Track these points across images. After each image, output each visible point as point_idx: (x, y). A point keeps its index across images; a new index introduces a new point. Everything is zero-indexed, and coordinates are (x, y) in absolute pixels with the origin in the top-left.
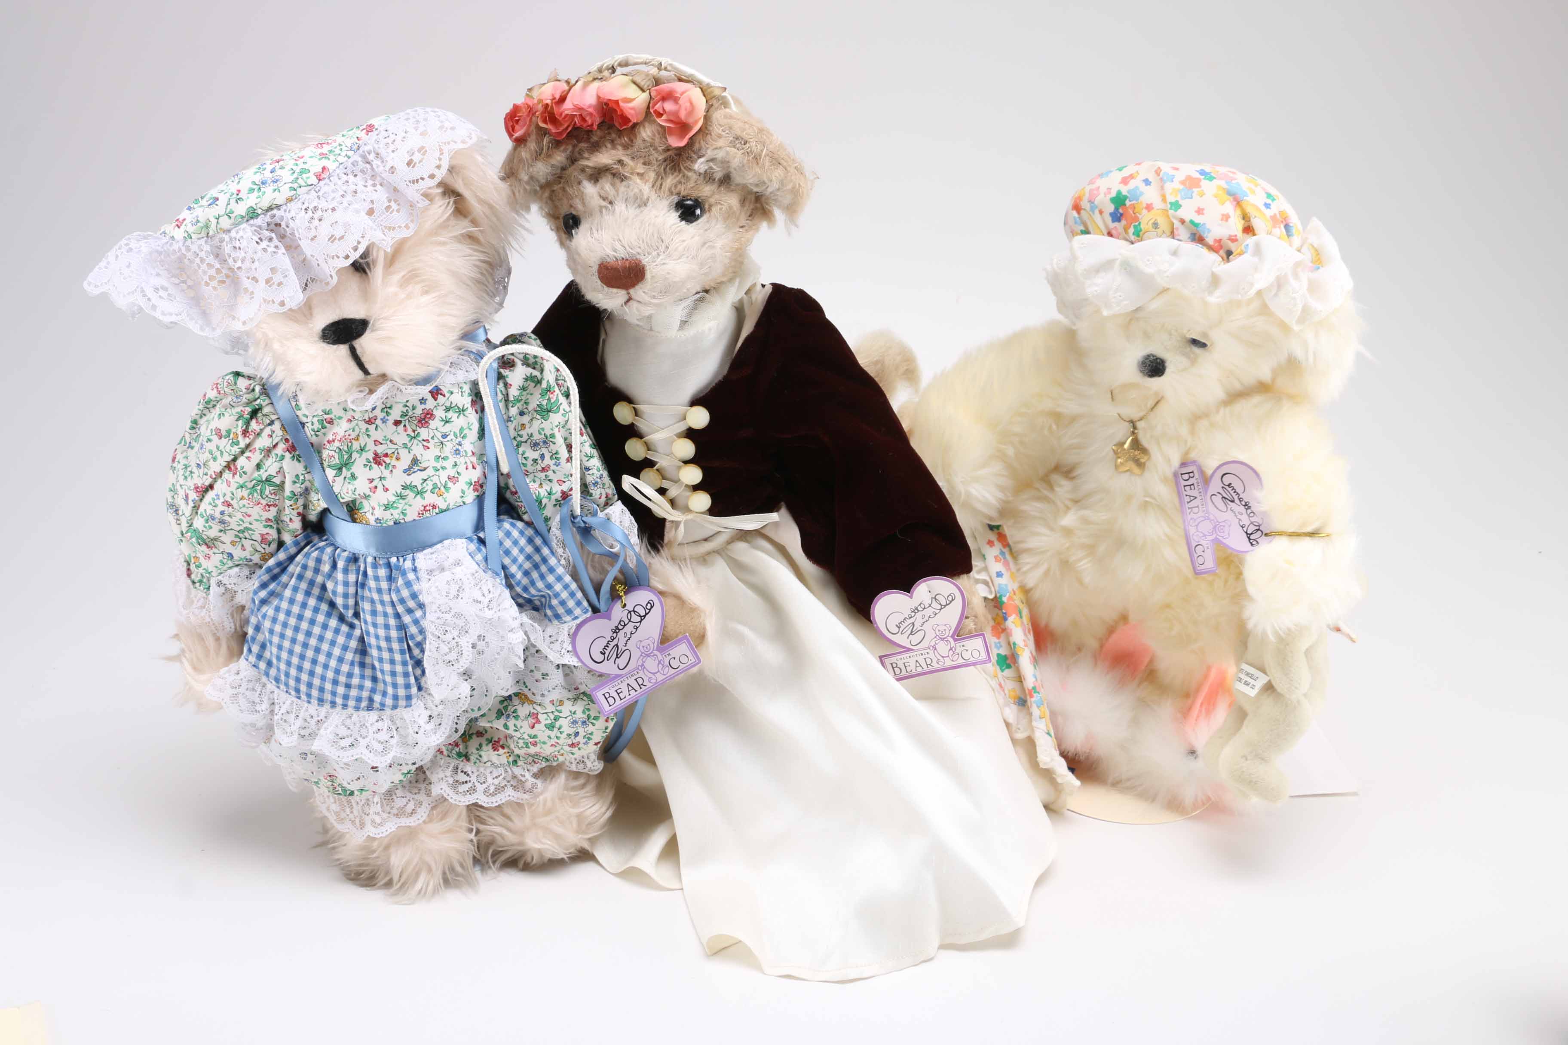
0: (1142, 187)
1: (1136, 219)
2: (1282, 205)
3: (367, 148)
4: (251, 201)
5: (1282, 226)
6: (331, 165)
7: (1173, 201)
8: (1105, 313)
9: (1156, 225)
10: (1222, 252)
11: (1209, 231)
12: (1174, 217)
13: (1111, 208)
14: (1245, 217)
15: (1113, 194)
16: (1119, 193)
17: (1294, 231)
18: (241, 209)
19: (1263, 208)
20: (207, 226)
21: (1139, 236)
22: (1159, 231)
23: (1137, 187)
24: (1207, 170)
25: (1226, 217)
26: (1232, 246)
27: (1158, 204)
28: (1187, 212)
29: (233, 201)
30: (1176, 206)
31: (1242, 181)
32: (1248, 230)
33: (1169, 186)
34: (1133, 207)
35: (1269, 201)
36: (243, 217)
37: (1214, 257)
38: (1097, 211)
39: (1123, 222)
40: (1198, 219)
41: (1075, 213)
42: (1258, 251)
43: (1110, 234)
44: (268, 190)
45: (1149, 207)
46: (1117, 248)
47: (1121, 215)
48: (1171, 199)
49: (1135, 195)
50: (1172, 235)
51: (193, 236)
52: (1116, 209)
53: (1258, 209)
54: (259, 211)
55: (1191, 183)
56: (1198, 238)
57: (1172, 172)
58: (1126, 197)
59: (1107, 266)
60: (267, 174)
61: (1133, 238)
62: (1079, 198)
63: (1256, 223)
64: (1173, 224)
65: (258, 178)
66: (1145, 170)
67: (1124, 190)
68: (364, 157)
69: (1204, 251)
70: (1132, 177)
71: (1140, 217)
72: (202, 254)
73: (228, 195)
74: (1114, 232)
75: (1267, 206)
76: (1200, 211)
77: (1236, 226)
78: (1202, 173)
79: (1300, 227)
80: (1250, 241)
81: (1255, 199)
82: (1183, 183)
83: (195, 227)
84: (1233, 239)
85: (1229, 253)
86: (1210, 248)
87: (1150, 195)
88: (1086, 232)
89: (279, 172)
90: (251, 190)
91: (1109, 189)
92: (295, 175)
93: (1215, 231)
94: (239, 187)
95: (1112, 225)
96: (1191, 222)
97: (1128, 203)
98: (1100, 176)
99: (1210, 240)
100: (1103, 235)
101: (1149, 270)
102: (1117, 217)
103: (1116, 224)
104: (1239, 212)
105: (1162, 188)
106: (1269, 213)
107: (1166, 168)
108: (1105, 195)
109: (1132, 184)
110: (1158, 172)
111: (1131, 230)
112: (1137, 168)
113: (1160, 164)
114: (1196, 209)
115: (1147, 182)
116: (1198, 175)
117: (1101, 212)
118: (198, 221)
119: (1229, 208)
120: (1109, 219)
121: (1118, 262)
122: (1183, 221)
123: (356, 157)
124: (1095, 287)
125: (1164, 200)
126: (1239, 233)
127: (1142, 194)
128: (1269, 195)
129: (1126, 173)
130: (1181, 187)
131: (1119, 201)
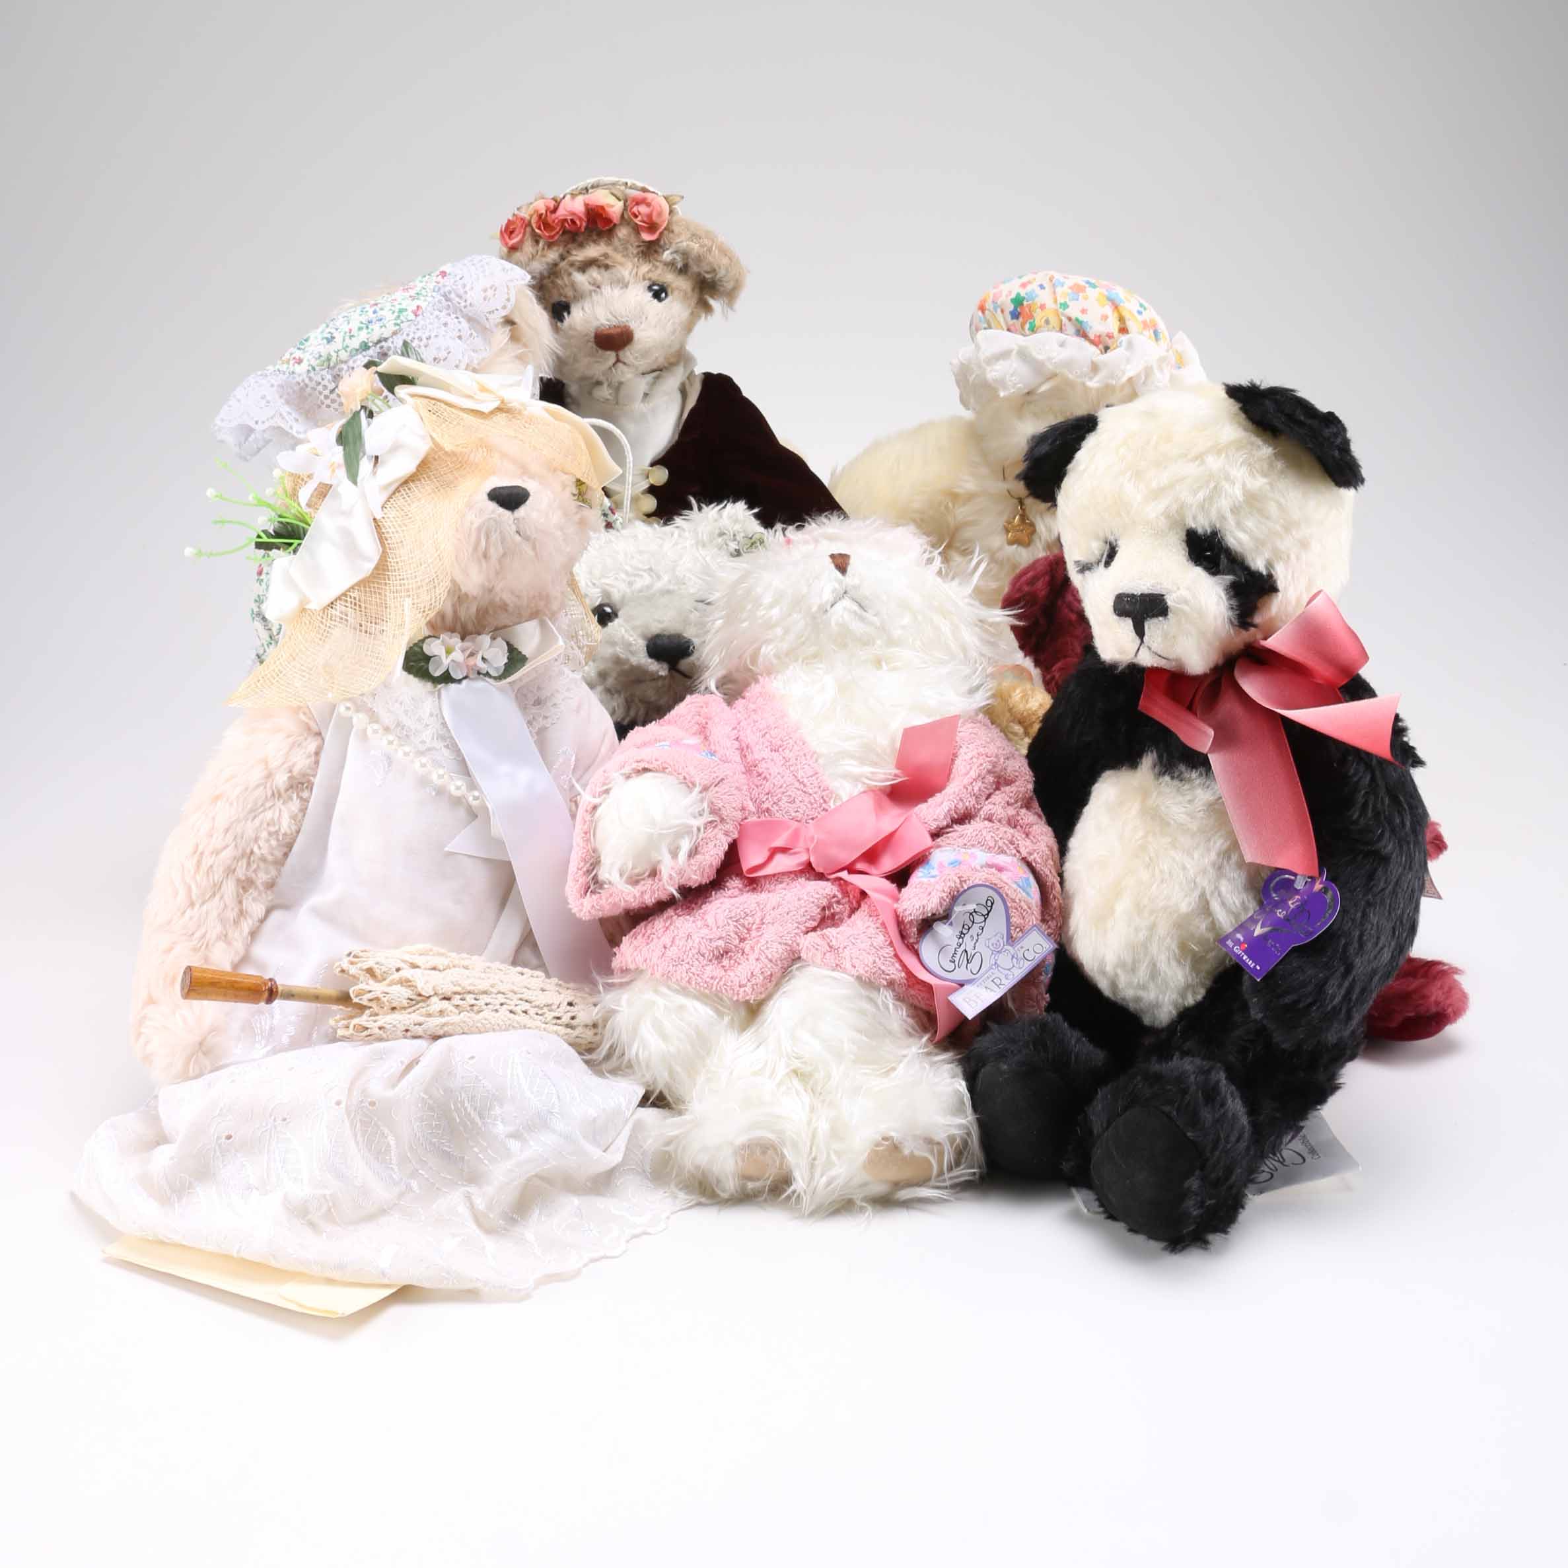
0: (1038, 291)
1: (1031, 317)
2: (1150, 314)
3: (447, 289)
4: (363, 336)
5: (1152, 332)
6: (424, 305)
7: (1062, 301)
8: (1002, 394)
9: (1047, 322)
10: (1101, 346)
11: (1091, 327)
12: (1063, 314)
13: (1012, 307)
14: (1121, 319)
15: (1013, 296)
16: (1018, 294)
17: (1161, 336)
18: (355, 343)
19: (1136, 314)
20: (329, 359)
21: (1033, 330)
22: (1051, 326)
23: (1034, 291)
24: (1093, 281)
25: (1105, 318)
26: (1109, 342)
27: (1050, 304)
28: (1073, 311)
29: (347, 338)
30: (1065, 306)
31: (1120, 293)
32: (1123, 330)
33: (1059, 290)
34: (1029, 306)
35: (1142, 309)
36: (357, 350)
37: (1093, 349)
38: (999, 310)
39: (1021, 319)
40: (1082, 318)
41: (980, 314)
42: (1130, 345)
43: (1009, 330)
44: (376, 327)
45: (1043, 307)
46: (1014, 341)
47: (1019, 314)
48: (1061, 300)
49: (1032, 296)
50: (1061, 330)
51: (317, 368)
52: (1015, 308)
53: (1130, 312)
54: (370, 344)
55: (1078, 289)
56: (1082, 333)
57: (1062, 280)
58: (1024, 298)
59: (1004, 355)
60: (372, 316)
61: (1027, 332)
62: (984, 301)
63: (1130, 324)
64: (1061, 321)
65: (364, 318)
66: (1041, 278)
67: (1023, 293)
68: (445, 296)
69: (1086, 344)
70: (1029, 282)
71: (1035, 315)
73: (343, 333)
74: (1012, 328)
75: (1140, 313)
76: (1084, 311)
77: (1113, 326)
78: (1088, 282)
79: (1166, 333)
80: (1124, 338)
81: (1130, 305)
82: (1071, 288)
84: (1110, 336)
85: (1107, 349)
86: (1092, 342)
87: (1044, 297)
88: (990, 327)
89: (380, 313)
90: (361, 329)
91: (1010, 292)
92: (396, 314)
93: (1096, 327)
94: (350, 327)
95: (1011, 322)
96: (1077, 320)
97: (1025, 303)
98: (1004, 282)
99: (1092, 336)
100: (1003, 330)
101: (1040, 357)
102: (1015, 315)
103: (1015, 321)
104: (1116, 315)
105: (1054, 293)
106: (1140, 318)
107: (1058, 276)
108: (1007, 296)
109: (1029, 288)
110: (1051, 280)
111: (1027, 326)
112: (1034, 276)
113: (1052, 273)
114: (1080, 308)
115: (1042, 287)
116: (1084, 284)
117: (1002, 311)
119: (1108, 310)
120: (1009, 317)
121: (1015, 352)
122: (1070, 319)
123: (438, 297)
124: (994, 373)
125: (1056, 301)
126: (1115, 331)
127: (1037, 296)
128: (1141, 305)
129: (1024, 279)
130: (1070, 291)
131: (1018, 302)
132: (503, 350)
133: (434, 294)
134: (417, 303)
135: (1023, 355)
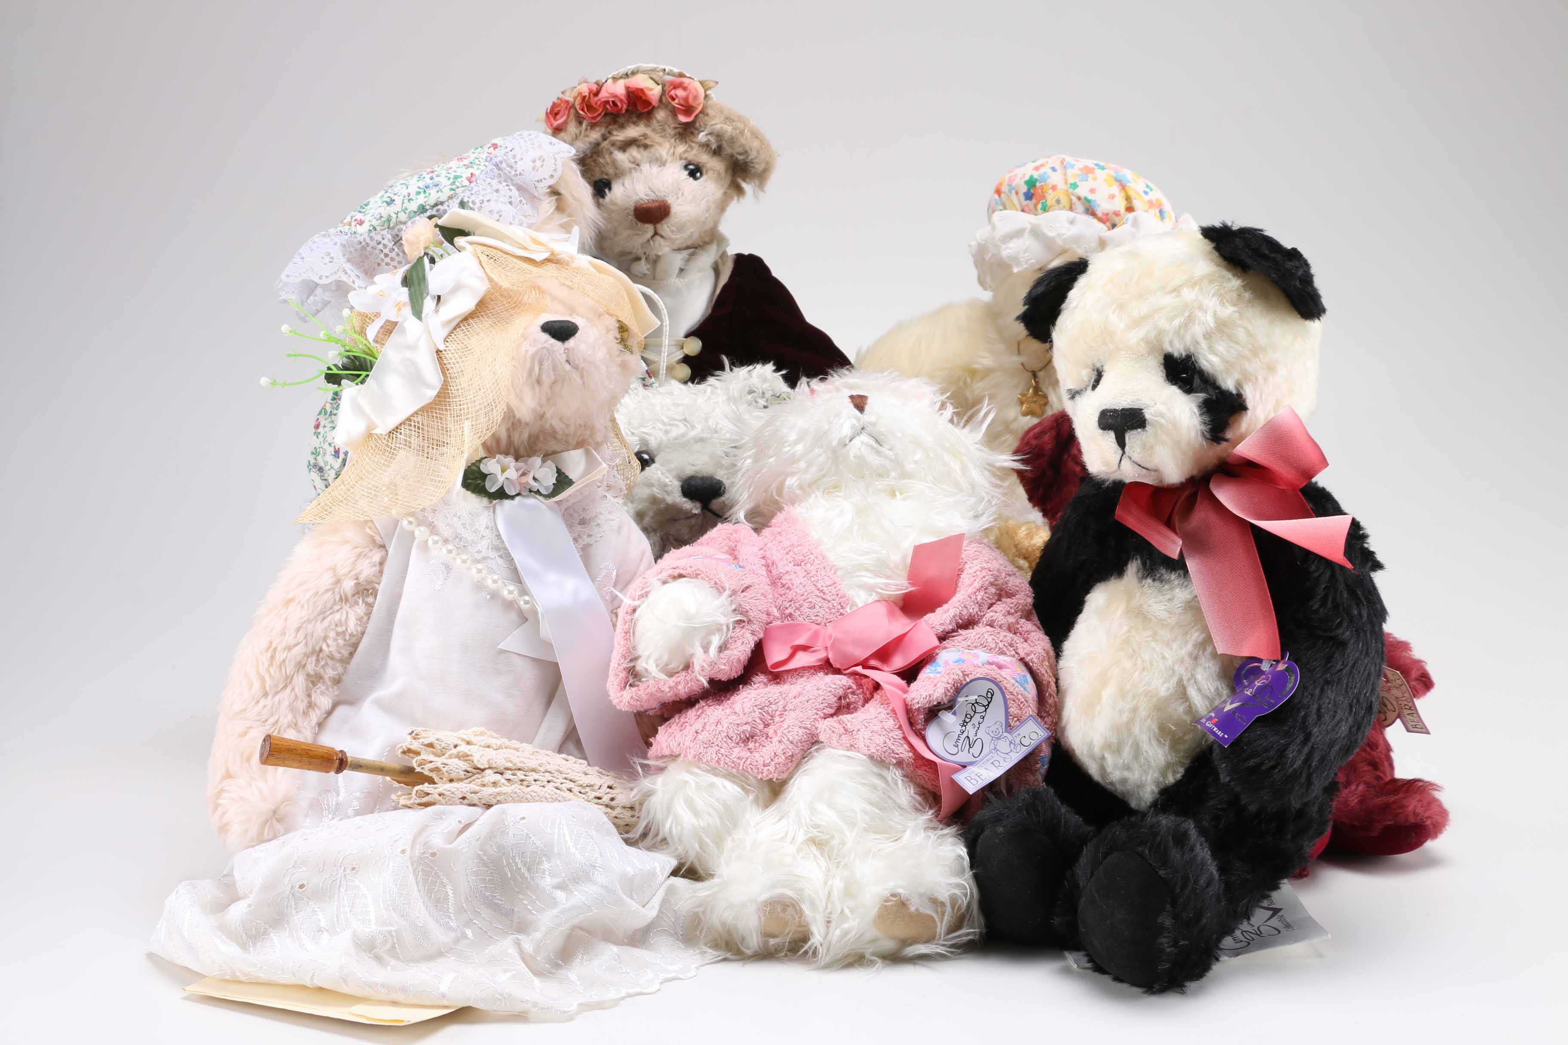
0: (1050, 172)
1: (1044, 197)
2: (1156, 195)
3: (498, 159)
4: (420, 201)
5: (1157, 212)
6: (477, 173)
7: (1073, 182)
8: (1015, 270)
9: (1058, 202)
10: (1108, 224)
11: (1099, 206)
12: (1073, 194)
13: (1024, 189)
14: (1128, 199)
15: (1027, 178)
16: (1031, 177)
17: (1166, 215)
19: (1143, 194)
20: (389, 220)
21: (1045, 210)
22: (1061, 206)
23: (1045, 173)
24: (1101, 164)
25: (1112, 197)
26: (1116, 220)
27: (1061, 186)
28: (1083, 191)
29: (406, 201)
30: (1074, 186)
31: (1128, 174)
32: (1130, 209)
33: (1070, 172)
34: (1042, 188)
35: (1147, 190)
36: (415, 212)
37: (1101, 225)
38: (1013, 192)
39: (1034, 201)
40: (1091, 197)
41: (996, 196)
42: (1135, 223)
43: (1023, 211)
44: (432, 192)
45: (1054, 188)
46: (1026, 220)
47: (1033, 195)
48: (1071, 180)
49: (1044, 178)
50: (1071, 209)
51: (378, 228)
52: (1029, 190)
53: (1137, 193)
54: (428, 207)
55: (1087, 171)
56: (1090, 211)
57: (1073, 162)
58: (1036, 180)
59: (1018, 234)
60: (429, 182)
61: (1040, 211)
62: (1001, 184)
63: (1136, 203)
64: (1071, 200)
65: (422, 184)
66: (1054, 161)
67: (1036, 175)
68: (497, 165)
69: (1095, 221)
70: (1042, 165)
71: (1047, 195)
72: (385, 242)
73: (402, 197)
74: (1026, 209)
75: (1146, 193)
76: (1092, 191)
77: (1119, 204)
78: (1097, 165)
80: (1131, 216)
81: (1137, 186)
82: (1081, 170)
83: (379, 221)
84: (1117, 214)
85: (1114, 226)
86: (1100, 220)
87: (1056, 179)
88: (1005, 208)
89: (436, 179)
90: (418, 193)
91: (1025, 174)
92: (451, 180)
93: (1104, 206)
94: (408, 191)
95: (1025, 203)
96: (1086, 199)
97: (1038, 184)
98: (1019, 167)
99: (1100, 214)
100: (1017, 210)
101: (1051, 234)
102: (1029, 196)
103: (1028, 202)
104: (1123, 194)
105: (1065, 175)
106: (1146, 198)
107: (1069, 159)
108: (1021, 179)
109: (1042, 170)
110: (1062, 162)
111: (1040, 206)
112: (1047, 160)
113: (1064, 156)
114: (1089, 189)
115: (1054, 169)
116: (1093, 166)
117: (1017, 193)
118: (381, 217)
119: (1115, 189)
120: (1022, 198)
121: (1027, 231)
122: (1079, 198)
123: (491, 167)
124: (1008, 250)
125: (1066, 182)
126: (1123, 211)
127: (1049, 177)
128: (1147, 186)
129: (1037, 164)
130: (1079, 172)
131: (1031, 183)
132: (549, 219)
133: (487, 164)
134: (471, 170)
135: (1036, 233)
